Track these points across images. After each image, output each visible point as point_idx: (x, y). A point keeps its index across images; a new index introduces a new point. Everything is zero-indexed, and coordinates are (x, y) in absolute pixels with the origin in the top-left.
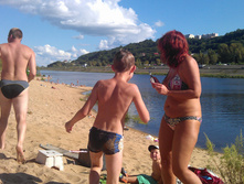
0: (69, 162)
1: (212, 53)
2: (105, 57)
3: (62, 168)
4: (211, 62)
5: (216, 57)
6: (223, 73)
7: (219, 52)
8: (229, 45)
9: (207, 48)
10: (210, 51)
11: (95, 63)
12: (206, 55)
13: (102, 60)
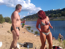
0: (21, 46)
1: (60, 14)
2: (31, 17)
3: (19, 48)
4: (59, 16)
5: (60, 15)
6: (63, 19)
7: (61, 14)
8: (64, 11)
9: (58, 13)
10: (59, 13)
11: (28, 19)
12: (58, 15)
13: (30, 18)
